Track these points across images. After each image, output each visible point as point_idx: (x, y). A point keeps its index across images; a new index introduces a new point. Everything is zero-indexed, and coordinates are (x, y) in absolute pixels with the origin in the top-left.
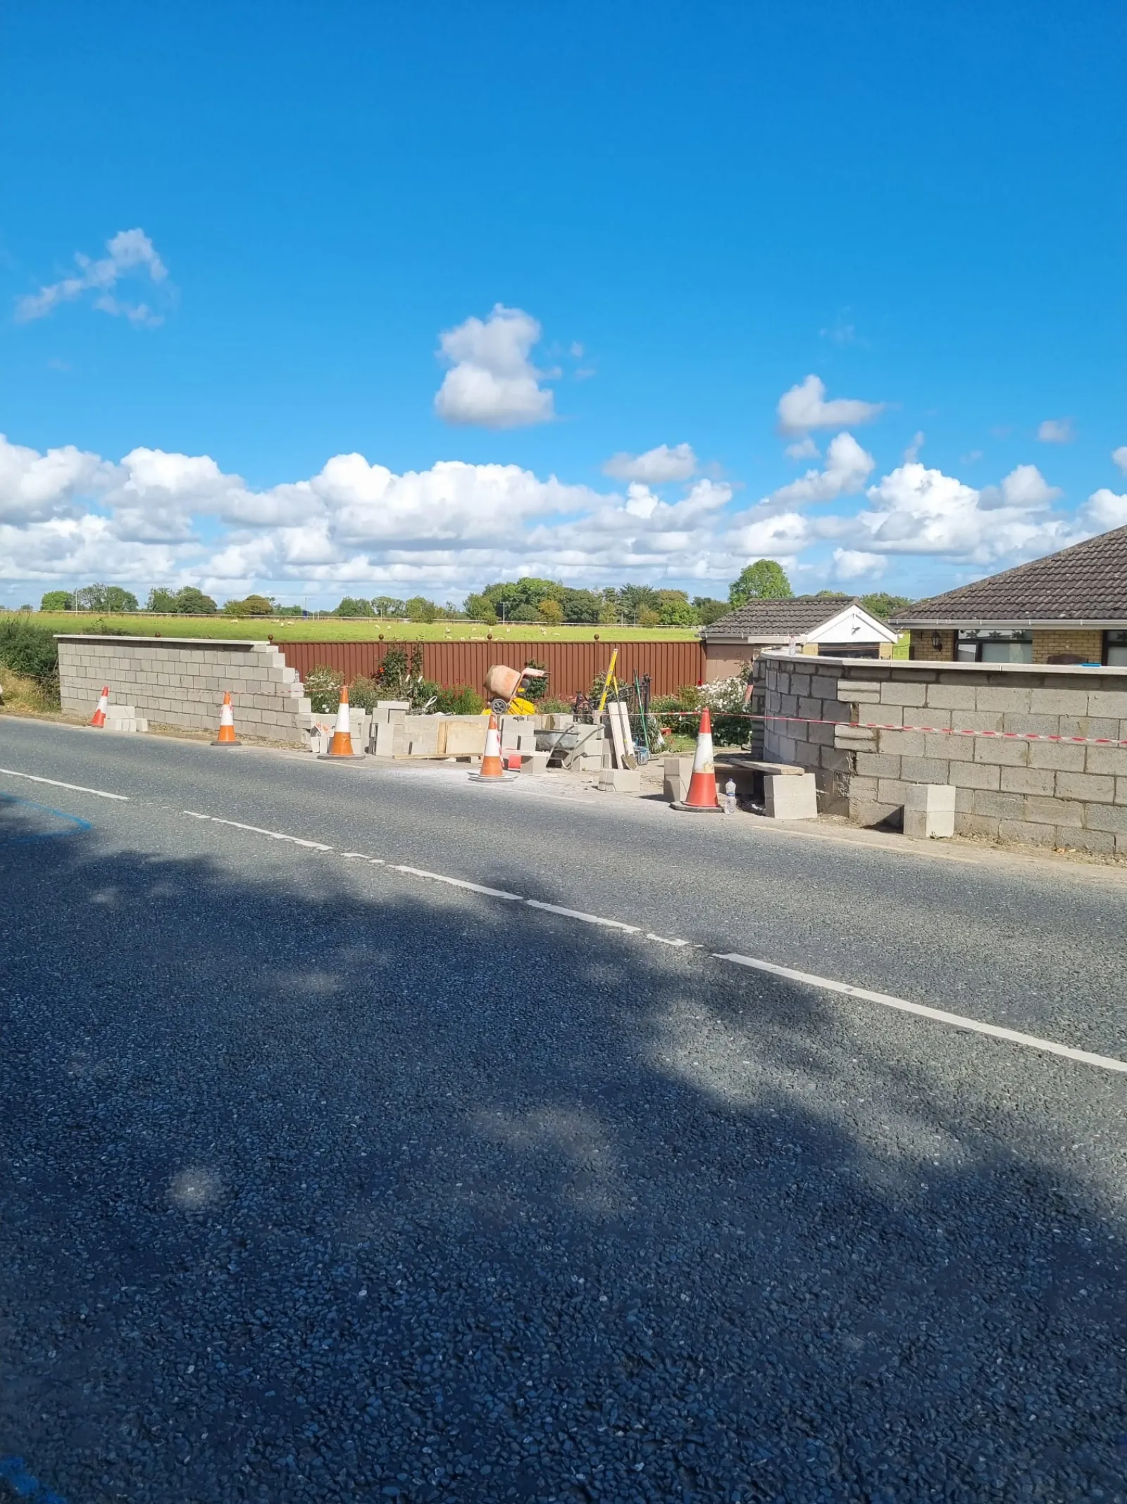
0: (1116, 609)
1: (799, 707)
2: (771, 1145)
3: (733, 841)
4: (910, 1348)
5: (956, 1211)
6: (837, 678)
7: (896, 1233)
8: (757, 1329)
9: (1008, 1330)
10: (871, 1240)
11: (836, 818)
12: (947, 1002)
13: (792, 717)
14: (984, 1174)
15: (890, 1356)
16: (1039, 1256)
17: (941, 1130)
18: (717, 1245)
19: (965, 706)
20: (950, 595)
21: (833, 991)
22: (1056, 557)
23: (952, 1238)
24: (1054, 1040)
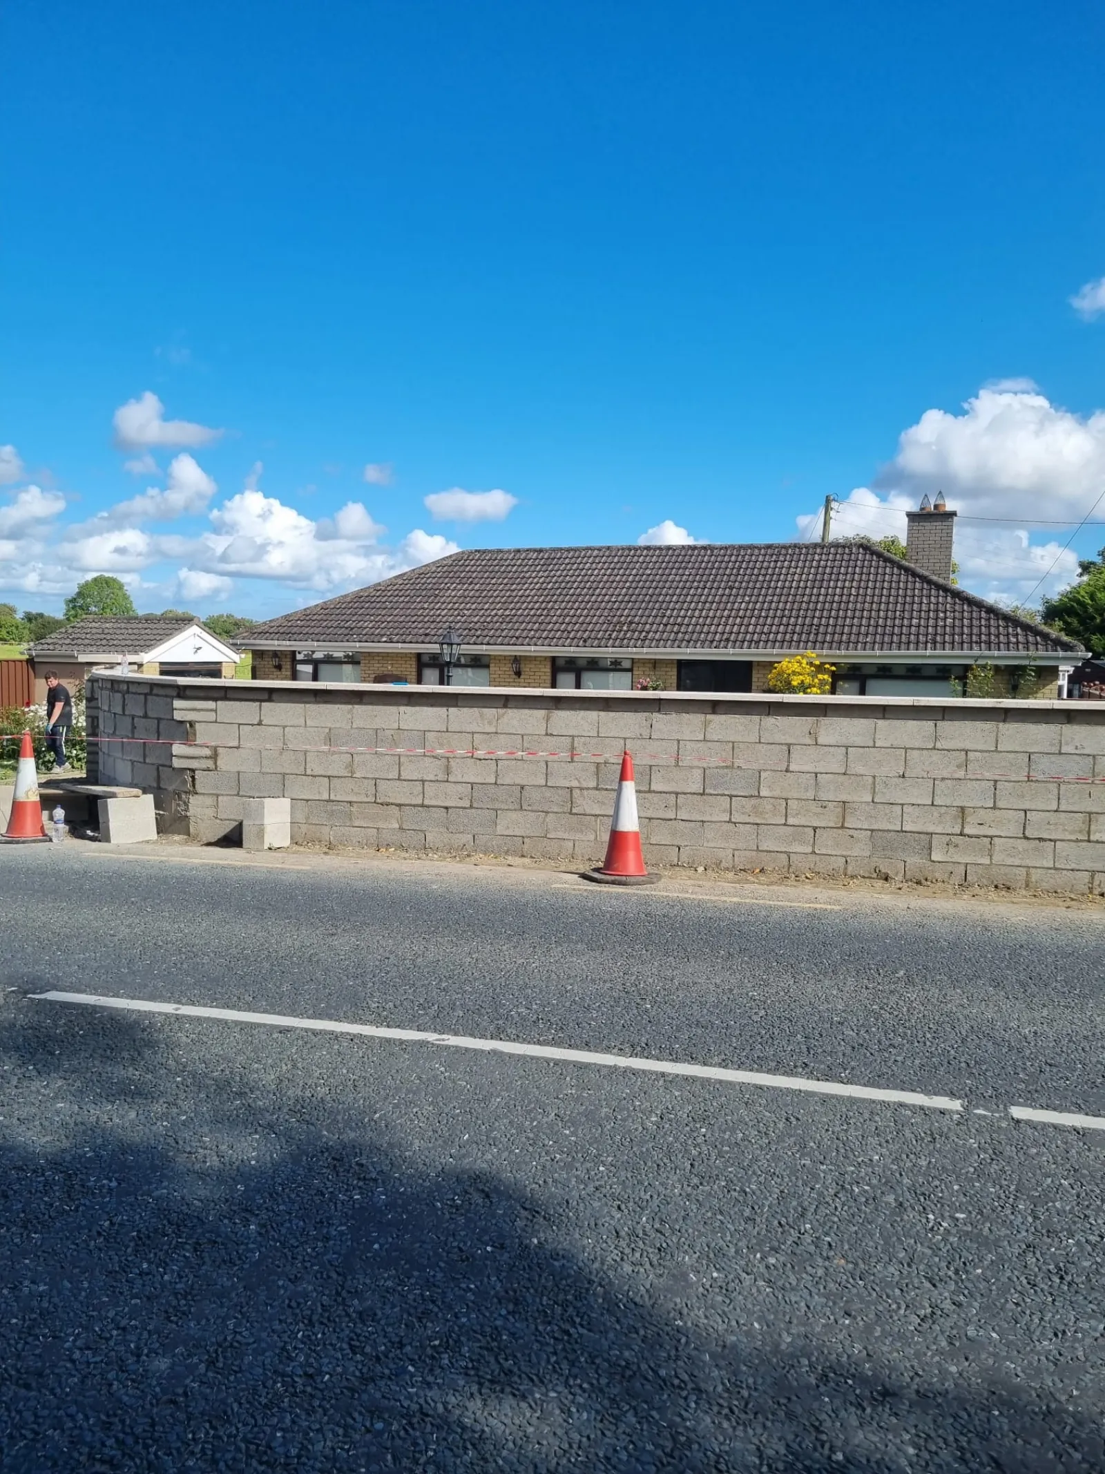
0: (427, 635)
1: (134, 727)
2: (83, 1186)
3: (60, 871)
4: (216, 1352)
5: (269, 1204)
6: (173, 698)
7: (210, 1241)
8: (56, 1385)
9: (309, 1303)
10: (184, 1256)
11: (177, 838)
12: (272, 1005)
13: (128, 738)
14: (296, 1160)
15: (197, 1365)
16: (341, 1224)
17: (259, 1129)
18: (15, 1309)
19: (296, 722)
20: (287, 618)
21: (160, 1014)
22: (377, 587)
23: (263, 1231)
24: (364, 1023)
